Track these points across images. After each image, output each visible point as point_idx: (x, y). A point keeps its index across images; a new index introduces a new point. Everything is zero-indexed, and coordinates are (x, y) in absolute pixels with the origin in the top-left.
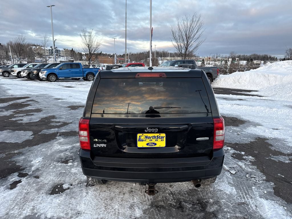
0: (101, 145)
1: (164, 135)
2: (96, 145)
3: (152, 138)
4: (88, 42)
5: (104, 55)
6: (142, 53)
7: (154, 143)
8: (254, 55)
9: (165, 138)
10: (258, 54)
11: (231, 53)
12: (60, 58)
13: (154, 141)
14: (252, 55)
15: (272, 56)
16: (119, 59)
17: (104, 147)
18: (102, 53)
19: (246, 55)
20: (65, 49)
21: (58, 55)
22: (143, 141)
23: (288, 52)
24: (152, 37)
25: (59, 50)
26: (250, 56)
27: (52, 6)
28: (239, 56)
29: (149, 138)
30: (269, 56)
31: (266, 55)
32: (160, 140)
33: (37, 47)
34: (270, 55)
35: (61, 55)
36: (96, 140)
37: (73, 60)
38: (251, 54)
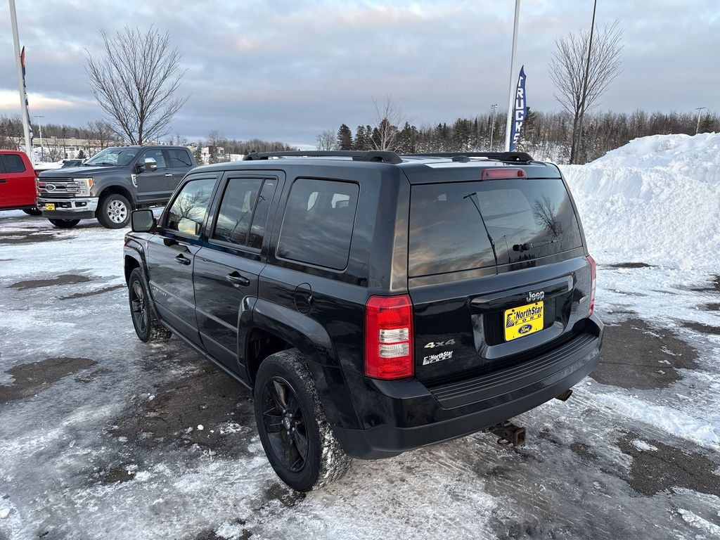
0: (441, 355)
2: (428, 359)
8: (256, 142)
9: (542, 309)
10: (264, 140)
11: (213, 135)
14: (251, 143)
15: (292, 146)
17: (447, 360)
19: (237, 140)
22: (513, 325)
23: (322, 139)
26: (248, 144)
28: (224, 143)
30: (285, 146)
31: (280, 144)
34: (286, 144)
36: (432, 345)
38: (248, 140)
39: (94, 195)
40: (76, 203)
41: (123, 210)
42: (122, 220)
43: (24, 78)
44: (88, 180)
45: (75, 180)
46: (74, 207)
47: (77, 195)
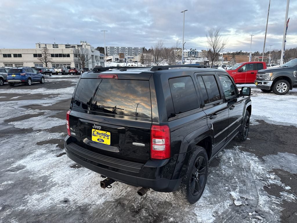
0: (74, 133)
1: (109, 134)
3: (101, 134)
4: (213, 42)
5: (243, 54)
6: (294, 49)
7: (102, 140)
9: (110, 136)
12: (197, 59)
13: (102, 138)
16: (260, 57)
18: (242, 52)
20: (202, 51)
21: (196, 57)
22: (95, 136)
24: (287, 29)
25: (197, 52)
27: (186, 11)
29: (99, 134)
32: (107, 138)
33: (179, 50)
35: (198, 56)
37: (208, 60)
39: (271, 80)
40: (264, 82)
41: (285, 87)
42: (284, 91)
43: (286, 31)
44: (270, 73)
45: (266, 73)
46: (263, 84)
47: (265, 80)
